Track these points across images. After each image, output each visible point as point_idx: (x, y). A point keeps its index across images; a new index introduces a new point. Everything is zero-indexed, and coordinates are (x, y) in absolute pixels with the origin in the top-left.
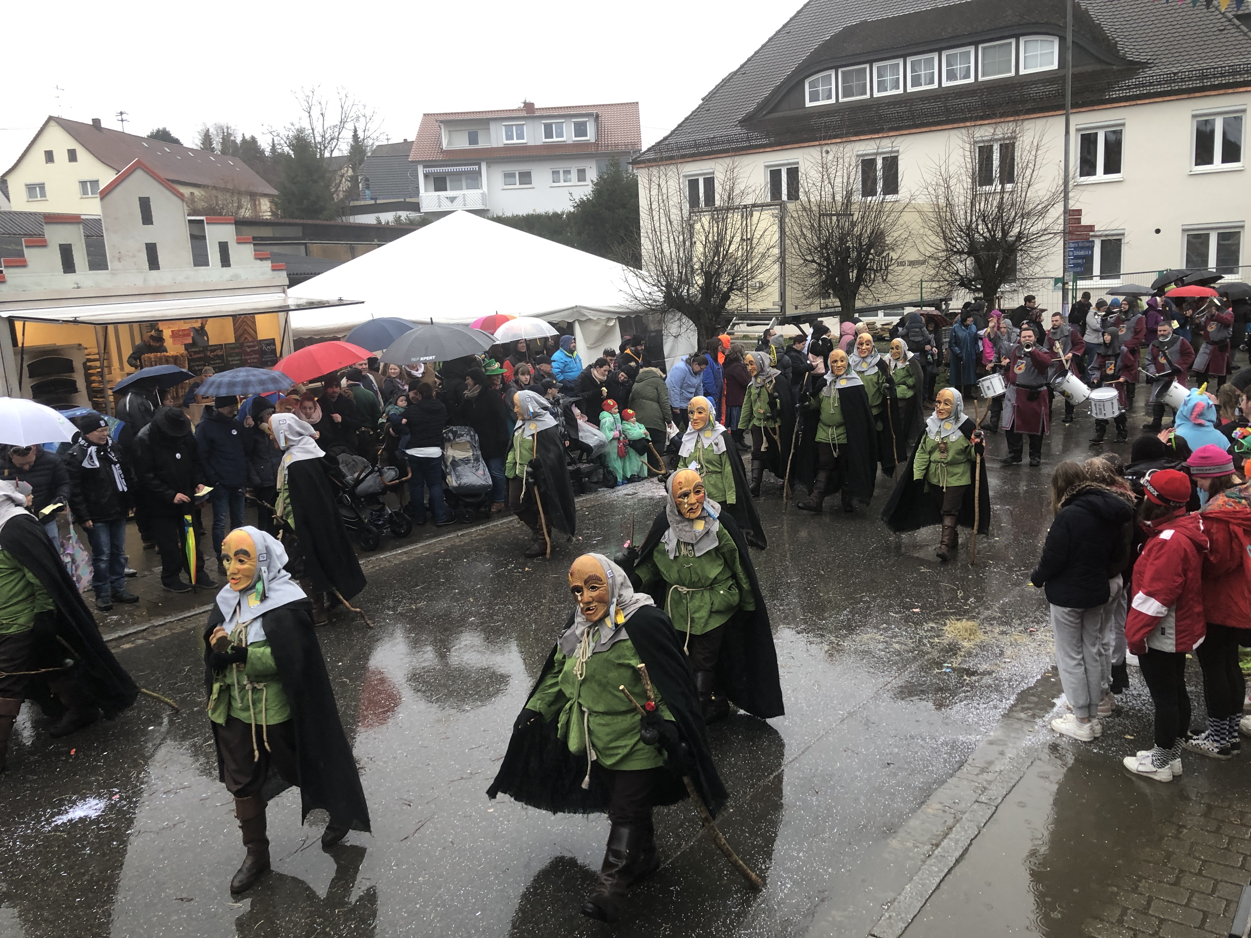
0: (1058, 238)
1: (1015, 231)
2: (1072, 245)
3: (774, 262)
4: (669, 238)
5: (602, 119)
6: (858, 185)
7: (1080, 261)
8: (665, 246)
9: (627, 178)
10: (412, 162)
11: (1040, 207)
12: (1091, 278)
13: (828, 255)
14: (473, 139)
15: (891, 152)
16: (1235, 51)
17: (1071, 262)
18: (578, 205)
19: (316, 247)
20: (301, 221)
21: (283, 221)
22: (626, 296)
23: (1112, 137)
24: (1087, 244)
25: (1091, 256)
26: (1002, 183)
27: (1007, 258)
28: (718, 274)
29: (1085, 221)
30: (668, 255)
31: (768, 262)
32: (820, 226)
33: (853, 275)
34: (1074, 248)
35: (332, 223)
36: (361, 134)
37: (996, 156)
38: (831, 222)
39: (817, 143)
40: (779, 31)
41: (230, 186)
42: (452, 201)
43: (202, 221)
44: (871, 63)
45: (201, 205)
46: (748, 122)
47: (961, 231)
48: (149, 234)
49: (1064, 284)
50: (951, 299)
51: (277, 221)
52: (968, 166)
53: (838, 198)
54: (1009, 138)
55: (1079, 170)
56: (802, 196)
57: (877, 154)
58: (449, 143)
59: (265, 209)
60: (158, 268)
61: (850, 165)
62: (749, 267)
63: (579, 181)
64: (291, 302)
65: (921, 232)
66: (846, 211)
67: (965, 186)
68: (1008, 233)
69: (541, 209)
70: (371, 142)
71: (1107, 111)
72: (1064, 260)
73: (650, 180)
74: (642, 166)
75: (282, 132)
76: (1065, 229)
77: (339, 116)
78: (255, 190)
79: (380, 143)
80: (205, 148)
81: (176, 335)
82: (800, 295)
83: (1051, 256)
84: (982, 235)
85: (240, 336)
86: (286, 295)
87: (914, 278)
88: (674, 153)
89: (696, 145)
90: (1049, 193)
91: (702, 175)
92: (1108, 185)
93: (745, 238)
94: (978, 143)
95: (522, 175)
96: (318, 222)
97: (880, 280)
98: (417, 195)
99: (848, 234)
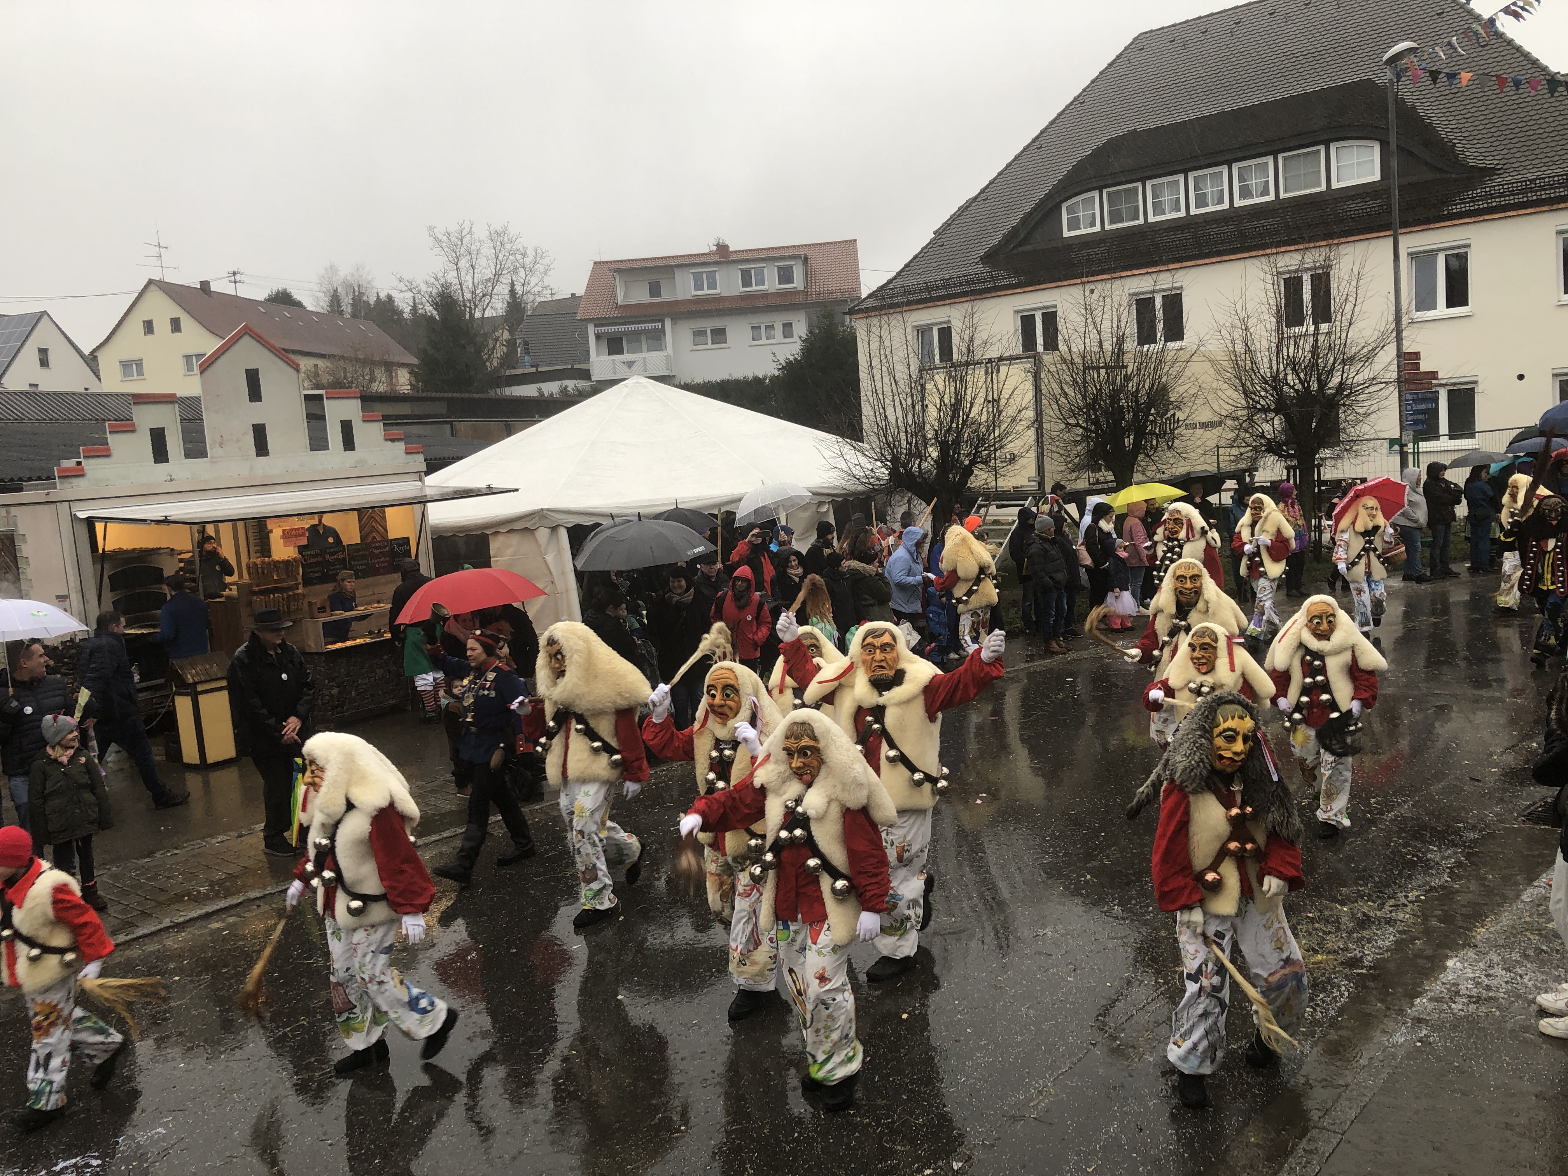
0: (1392, 389)
1: (1335, 381)
2: (1409, 397)
3: (1028, 428)
4: (894, 401)
5: (814, 263)
6: (1131, 329)
7: (1420, 417)
8: (890, 412)
9: (844, 331)
10: (581, 320)
11: (1365, 350)
12: (1437, 437)
13: (1096, 416)
14: (655, 290)
15: (1173, 288)
17: (1409, 418)
18: (783, 367)
19: (464, 425)
20: (446, 395)
21: (424, 395)
22: (841, 474)
23: (1455, 264)
24: (1430, 396)
25: (1436, 411)
26: (1316, 323)
27: (1326, 415)
28: (957, 442)
29: (1425, 366)
30: (894, 422)
31: (1020, 427)
32: (1085, 381)
33: (1129, 441)
34: (1413, 400)
35: (485, 396)
36: (518, 288)
37: (1307, 288)
38: (1099, 377)
39: (1079, 281)
40: (1029, 146)
41: (361, 356)
42: (630, 367)
43: (321, 395)
44: (1143, 180)
45: (326, 379)
46: (989, 258)
47: (1266, 382)
48: (257, 413)
49: (1402, 446)
50: (1257, 470)
51: (416, 395)
52: (1271, 302)
53: (1107, 346)
54: (1322, 267)
55: (1414, 302)
56: (1062, 346)
57: (1153, 292)
58: (625, 296)
59: (403, 381)
60: (266, 454)
61: (1120, 305)
62: (997, 433)
63: (785, 337)
64: (429, 492)
65: (1215, 385)
66: (1117, 362)
67: (1268, 326)
68: (1326, 384)
69: (739, 373)
70: (531, 298)
71: (1447, 230)
72: (1400, 416)
73: (869, 331)
74: (861, 316)
75: (424, 288)
76: (1399, 376)
77: (493, 267)
78: (391, 359)
79: (543, 299)
80: (333, 311)
81: (287, 536)
82: (1063, 468)
83: (1384, 412)
84: (1292, 387)
85: (367, 535)
86: (423, 484)
87: (1208, 443)
88: (900, 299)
89: (927, 288)
90: (1376, 332)
91: (937, 324)
92: (1455, 321)
93: (990, 398)
94: (1282, 273)
95: (715, 332)
96: (466, 395)
97: (1165, 447)
98: (587, 360)
99: (1121, 390)
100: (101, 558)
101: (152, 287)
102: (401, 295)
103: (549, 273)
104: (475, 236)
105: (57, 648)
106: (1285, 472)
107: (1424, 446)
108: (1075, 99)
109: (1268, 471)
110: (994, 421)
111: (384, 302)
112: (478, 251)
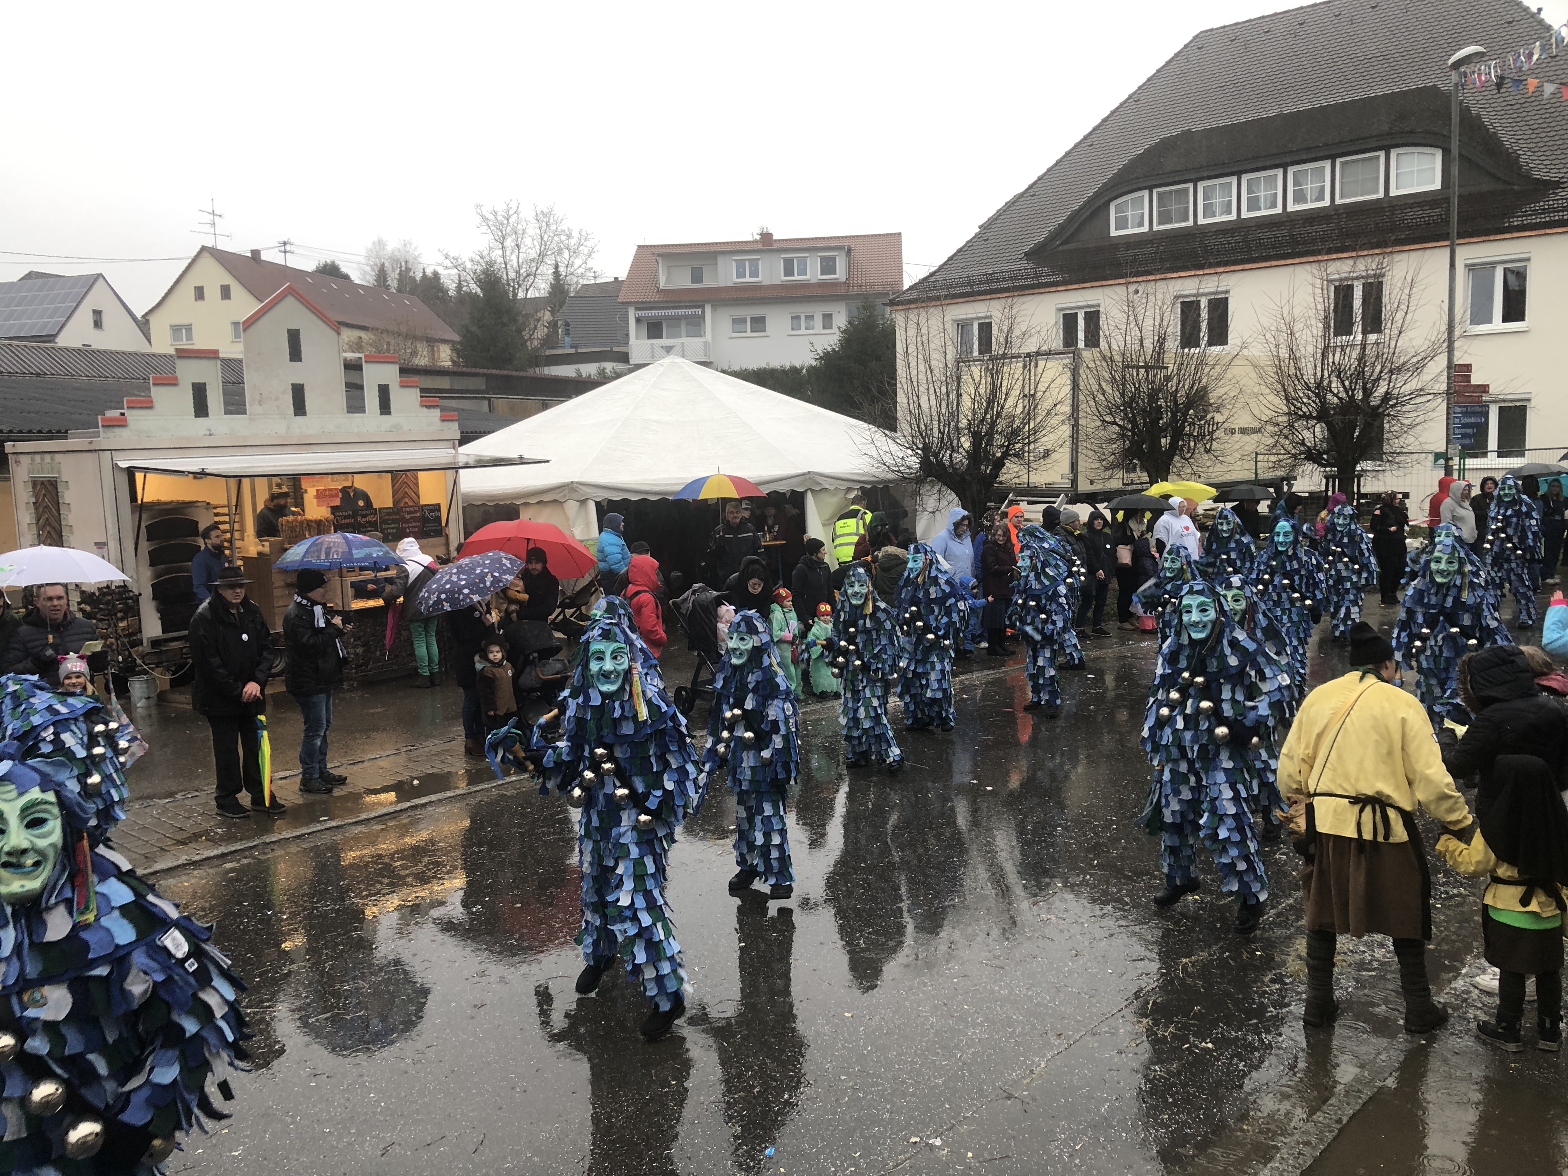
0: (1440, 400)
1: (1381, 390)
2: (1458, 410)
3: (1063, 422)
4: (928, 389)
5: (855, 253)
6: (1174, 327)
7: (1469, 431)
8: (924, 400)
9: (883, 323)
10: (623, 303)
11: (1414, 360)
12: (1484, 455)
13: (1134, 415)
14: (697, 276)
15: (1219, 292)
17: (1457, 431)
18: (821, 358)
19: (502, 402)
20: (485, 371)
21: (465, 370)
22: (872, 461)
23: (1513, 278)
24: (1479, 409)
25: (1486, 426)
26: (1365, 333)
27: (1370, 425)
28: (990, 434)
29: (1476, 379)
30: (927, 410)
31: (1054, 422)
32: (1124, 377)
33: (1165, 442)
34: (1462, 413)
35: (524, 374)
36: (562, 269)
37: (1358, 297)
38: (1138, 375)
39: (1122, 281)
40: (1080, 143)
41: (404, 329)
42: (666, 350)
43: (361, 359)
44: (1195, 182)
46: (1036, 254)
47: (1309, 389)
48: (297, 373)
49: (1448, 459)
50: (1295, 479)
51: (455, 369)
52: (1319, 307)
53: (1148, 344)
54: (1374, 276)
55: (1468, 315)
56: (1103, 344)
57: (1199, 295)
58: (668, 280)
59: (445, 357)
60: (304, 414)
61: (1163, 304)
62: (1032, 425)
63: (824, 328)
64: (462, 461)
65: (1256, 390)
66: (1157, 363)
67: (1315, 332)
68: (1371, 394)
69: (776, 362)
70: (575, 280)
71: (1505, 242)
72: (1448, 429)
73: (906, 322)
74: (900, 307)
75: (469, 265)
76: (1449, 388)
77: (538, 247)
78: (434, 334)
79: (585, 282)
80: (379, 285)
81: (320, 496)
82: (1097, 466)
83: (1430, 424)
84: (1336, 395)
85: (399, 501)
86: (456, 451)
87: (1246, 448)
88: (942, 292)
89: (969, 282)
90: (1427, 342)
91: (978, 318)
92: (1508, 336)
93: (1026, 391)
94: (1332, 281)
95: (754, 320)
96: (505, 372)
97: (1202, 449)
98: (627, 343)
99: (1160, 390)
100: (140, 508)
101: (205, 254)
102: (446, 272)
103: (593, 255)
104: (522, 216)
105: (94, 594)
106: (1324, 481)
107: (1470, 463)
108: (1130, 97)
109: (1307, 479)
110: (1029, 413)
111: (430, 278)
112: (524, 231)
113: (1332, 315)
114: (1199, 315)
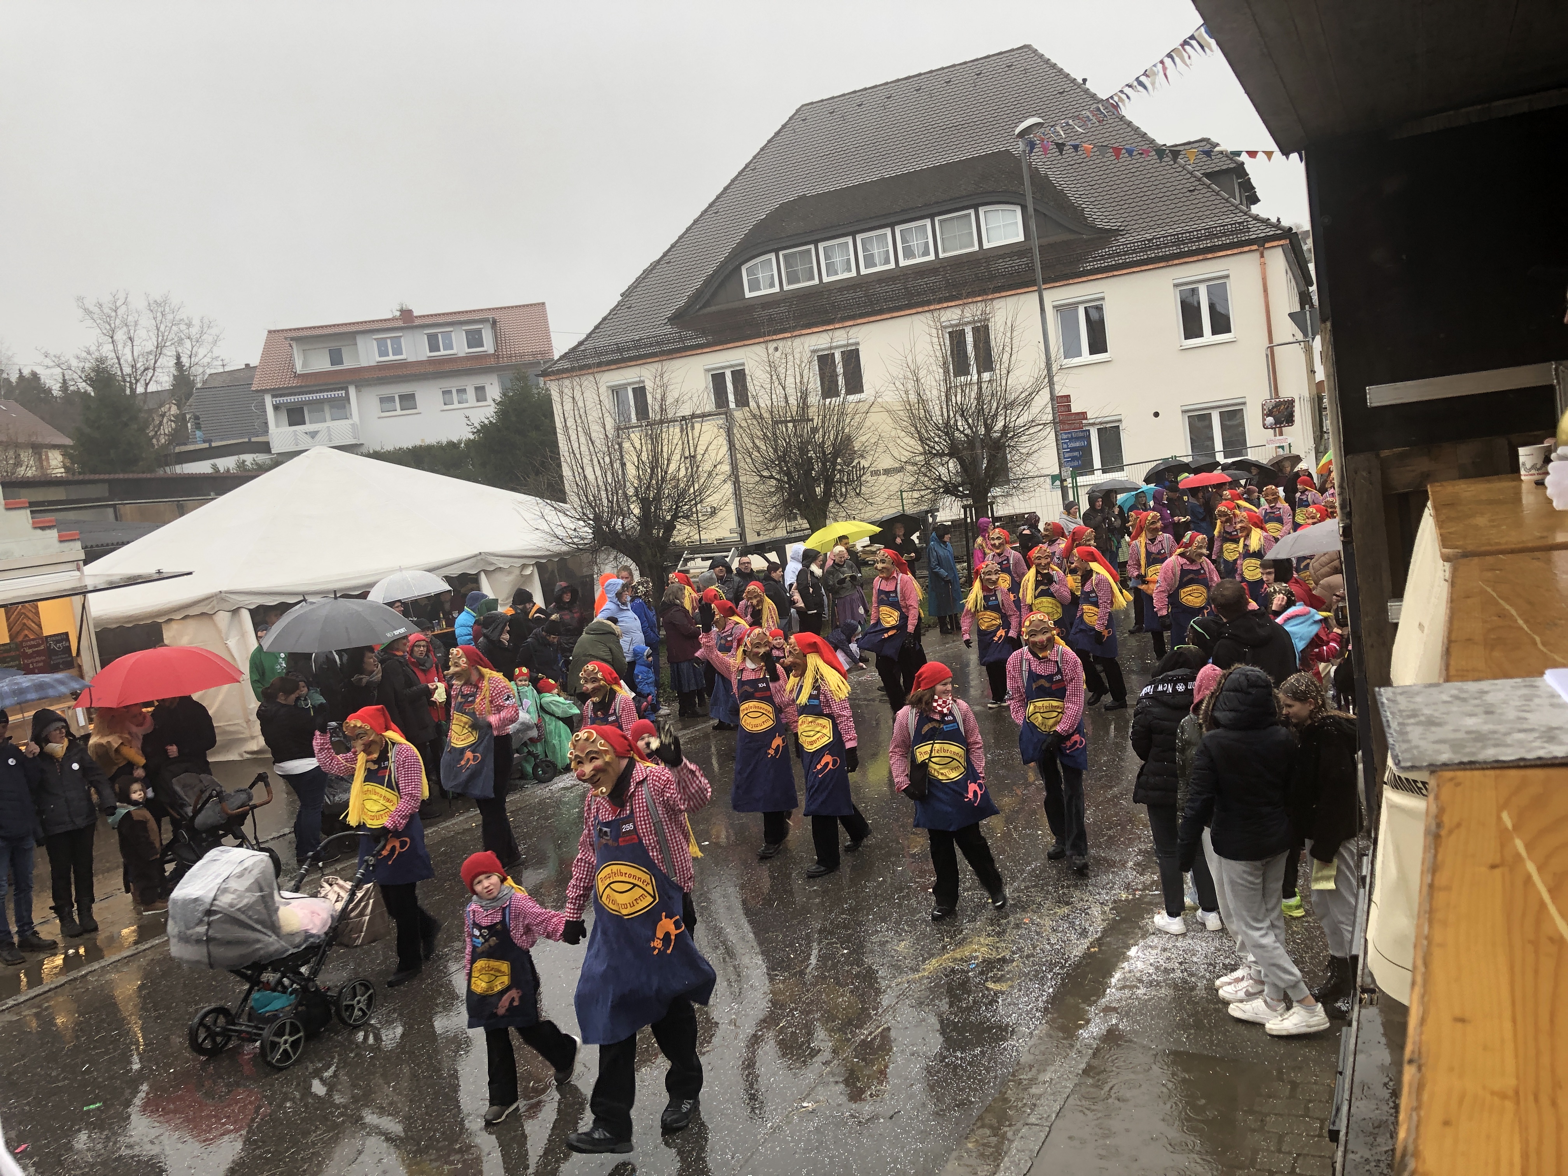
0: (1049, 430)
1: (1000, 425)
2: (1064, 436)
3: (725, 481)
4: (591, 460)
5: (501, 324)
6: (815, 384)
7: (1076, 454)
8: (589, 472)
9: (539, 393)
10: (257, 391)
11: (1023, 395)
12: (1092, 472)
13: (788, 468)
14: (336, 357)
15: (849, 345)
16: (1209, 212)
17: (1067, 455)
18: (479, 431)
19: (128, 508)
20: (106, 477)
21: (81, 477)
22: (543, 535)
23: (1093, 313)
24: (1081, 434)
25: (1089, 448)
26: (979, 373)
27: (995, 457)
28: (658, 498)
30: (593, 481)
31: (717, 482)
32: (774, 434)
33: (819, 490)
34: (1068, 439)
35: (152, 476)
36: (185, 360)
37: (969, 339)
38: (787, 430)
39: (761, 340)
40: (706, 211)
42: (313, 437)
44: (816, 243)
46: (677, 319)
47: (939, 429)
49: (1063, 481)
50: (938, 510)
51: (71, 477)
52: (938, 353)
53: (792, 401)
54: (980, 321)
55: (1061, 351)
56: (752, 404)
57: (831, 348)
58: (304, 365)
59: (56, 464)
61: (802, 361)
62: (696, 487)
63: (478, 401)
64: (90, 583)
65: (893, 434)
66: (803, 417)
67: (937, 377)
68: (992, 429)
69: (431, 439)
70: (201, 370)
71: (1084, 284)
72: (1059, 454)
73: (561, 393)
74: (553, 378)
75: (74, 363)
76: (1054, 418)
77: (154, 339)
78: (40, 440)
79: (213, 371)
82: (761, 519)
83: (1044, 451)
84: (962, 432)
85: (18, 633)
86: (82, 573)
87: (891, 488)
88: (591, 361)
89: (618, 349)
90: (1031, 379)
91: (629, 384)
92: (1096, 367)
93: (687, 454)
94: (946, 327)
95: (402, 397)
96: (131, 476)
97: (853, 494)
98: (266, 431)
99: (809, 442)
102: (49, 371)
103: (219, 343)
104: (132, 306)
106: (962, 510)
107: (1081, 480)
108: (747, 166)
109: (948, 510)
110: (692, 476)
111: (28, 379)
112: (136, 323)
113: (950, 359)
114: (835, 371)
